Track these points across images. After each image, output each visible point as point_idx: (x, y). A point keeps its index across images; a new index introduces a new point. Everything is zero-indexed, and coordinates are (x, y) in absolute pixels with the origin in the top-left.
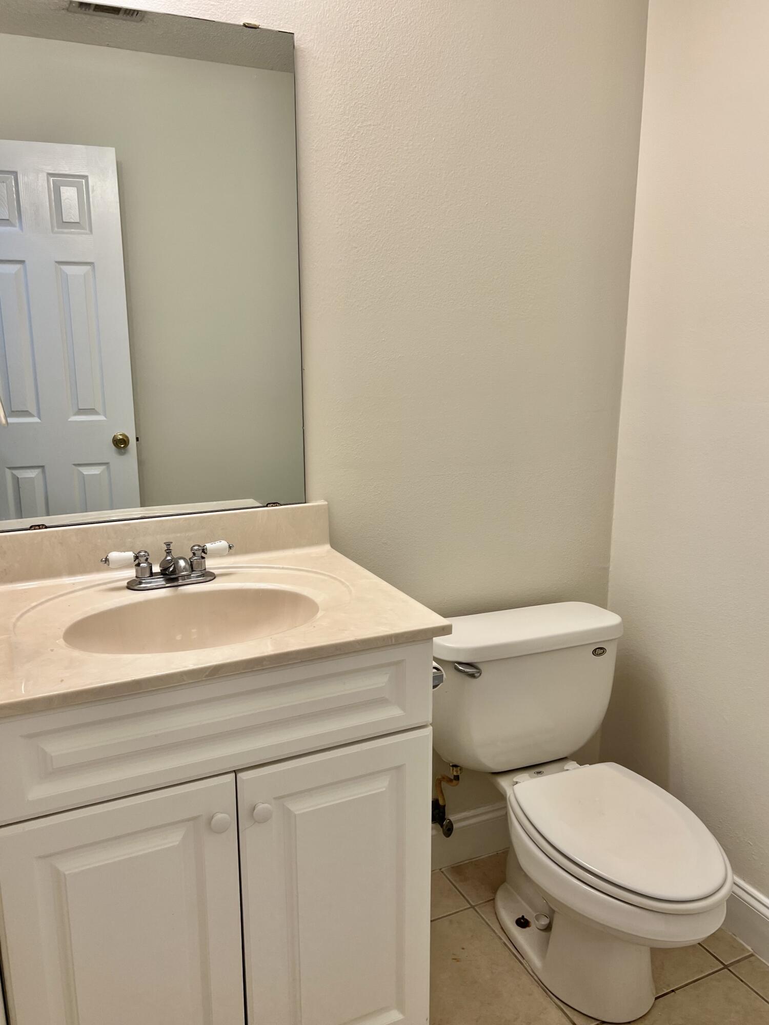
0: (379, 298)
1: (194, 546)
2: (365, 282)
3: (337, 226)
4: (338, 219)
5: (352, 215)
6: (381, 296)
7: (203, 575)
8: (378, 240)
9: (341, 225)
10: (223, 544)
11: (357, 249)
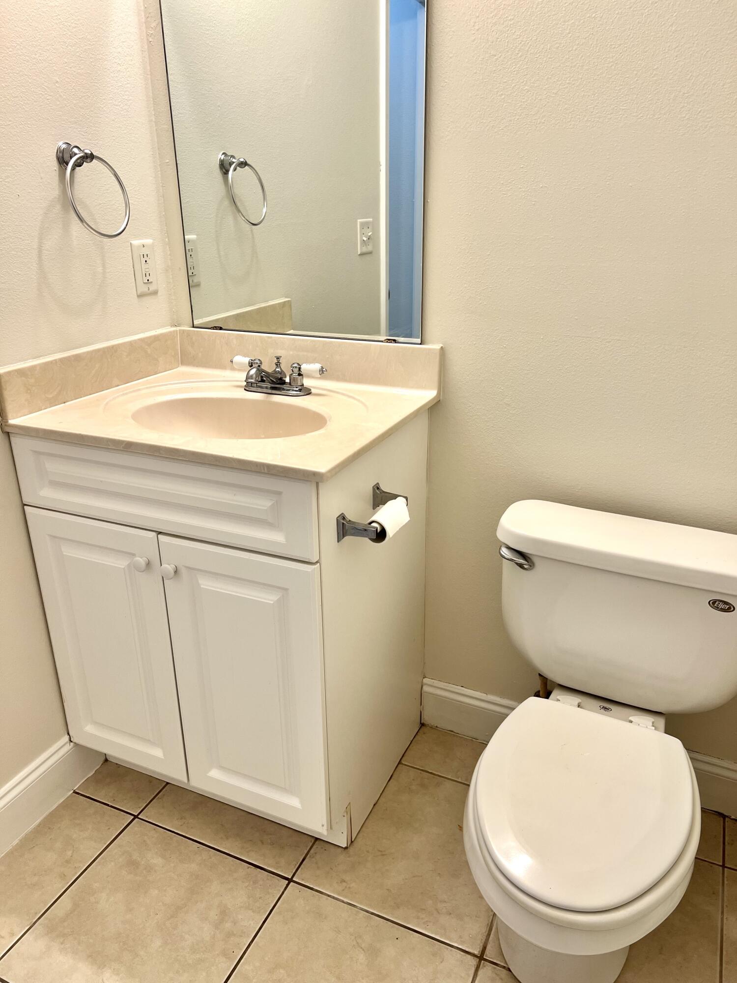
0: (521, 115)
1: (294, 364)
2: (503, 97)
3: (473, 32)
4: (475, 23)
5: (492, 15)
6: (522, 112)
7: (300, 390)
8: (523, 42)
9: (478, 30)
10: (317, 366)
11: (496, 57)
